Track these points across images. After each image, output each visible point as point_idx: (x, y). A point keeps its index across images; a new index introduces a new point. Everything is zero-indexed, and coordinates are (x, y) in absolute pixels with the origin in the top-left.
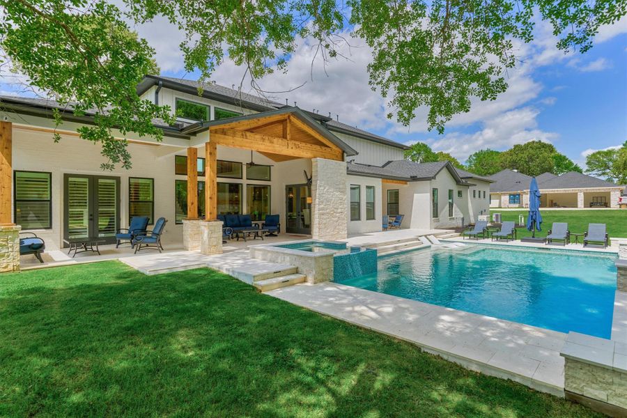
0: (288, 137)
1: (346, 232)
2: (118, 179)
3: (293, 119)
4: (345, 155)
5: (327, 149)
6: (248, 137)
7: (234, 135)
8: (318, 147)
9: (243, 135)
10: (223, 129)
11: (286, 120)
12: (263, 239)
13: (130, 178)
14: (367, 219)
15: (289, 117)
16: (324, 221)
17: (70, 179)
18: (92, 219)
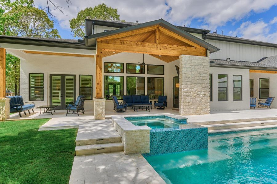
0: (157, 42)
1: (209, 109)
2: (74, 76)
3: (161, 29)
4: (208, 52)
5: (192, 48)
6: (126, 44)
7: (115, 43)
8: (184, 48)
9: (121, 43)
10: (107, 40)
11: (155, 30)
12: (149, 111)
13: (80, 75)
14: (234, 100)
15: (158, 28)
16: (188, 101)
17: (53, 77)
18: (63, 96)
